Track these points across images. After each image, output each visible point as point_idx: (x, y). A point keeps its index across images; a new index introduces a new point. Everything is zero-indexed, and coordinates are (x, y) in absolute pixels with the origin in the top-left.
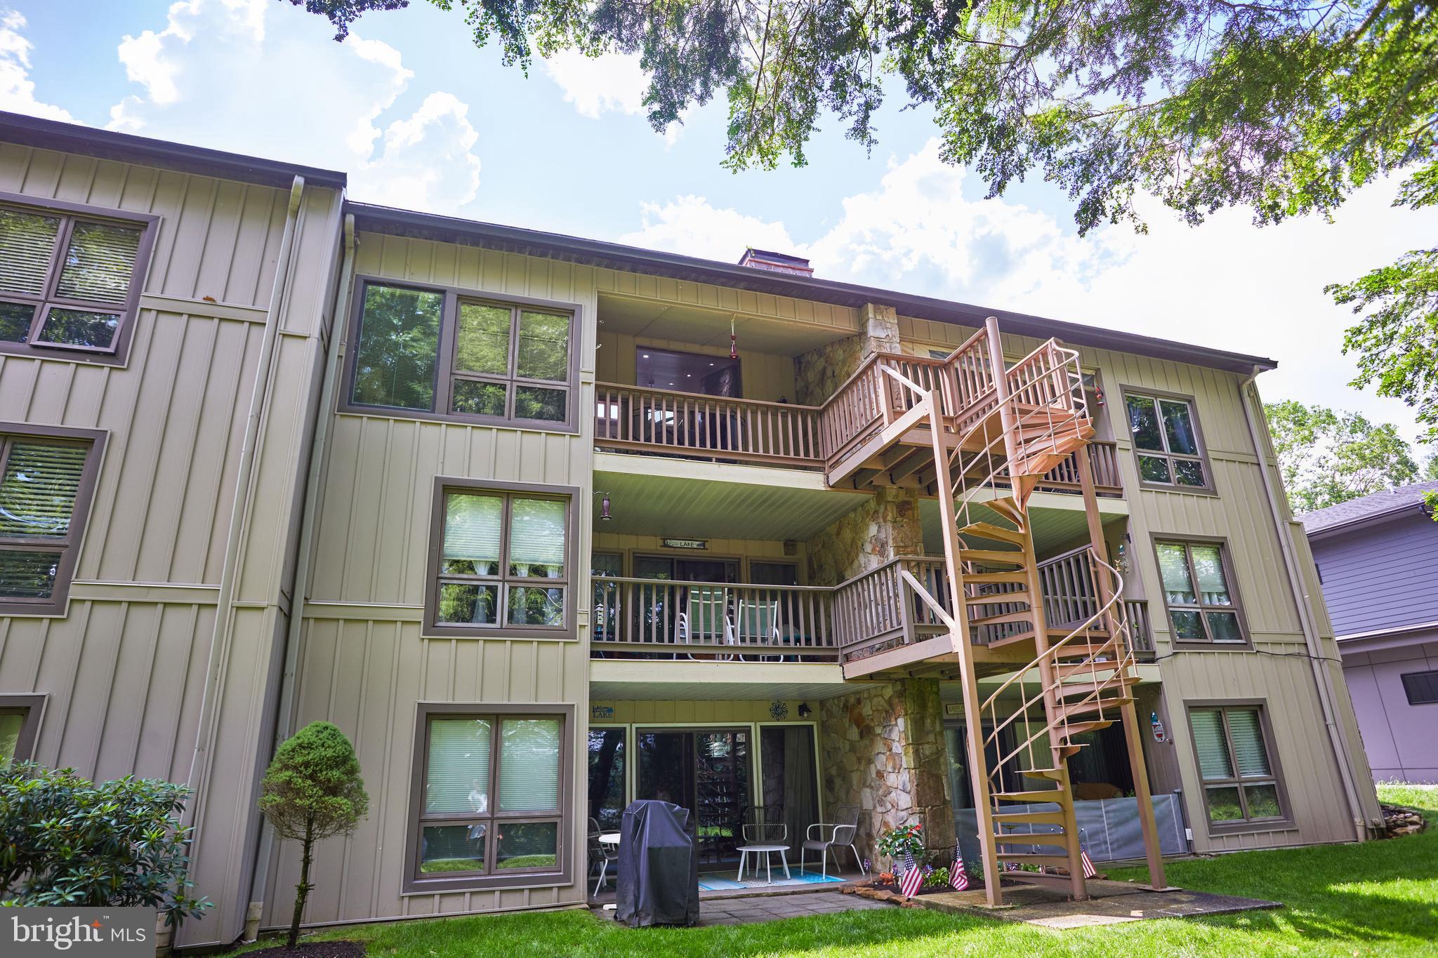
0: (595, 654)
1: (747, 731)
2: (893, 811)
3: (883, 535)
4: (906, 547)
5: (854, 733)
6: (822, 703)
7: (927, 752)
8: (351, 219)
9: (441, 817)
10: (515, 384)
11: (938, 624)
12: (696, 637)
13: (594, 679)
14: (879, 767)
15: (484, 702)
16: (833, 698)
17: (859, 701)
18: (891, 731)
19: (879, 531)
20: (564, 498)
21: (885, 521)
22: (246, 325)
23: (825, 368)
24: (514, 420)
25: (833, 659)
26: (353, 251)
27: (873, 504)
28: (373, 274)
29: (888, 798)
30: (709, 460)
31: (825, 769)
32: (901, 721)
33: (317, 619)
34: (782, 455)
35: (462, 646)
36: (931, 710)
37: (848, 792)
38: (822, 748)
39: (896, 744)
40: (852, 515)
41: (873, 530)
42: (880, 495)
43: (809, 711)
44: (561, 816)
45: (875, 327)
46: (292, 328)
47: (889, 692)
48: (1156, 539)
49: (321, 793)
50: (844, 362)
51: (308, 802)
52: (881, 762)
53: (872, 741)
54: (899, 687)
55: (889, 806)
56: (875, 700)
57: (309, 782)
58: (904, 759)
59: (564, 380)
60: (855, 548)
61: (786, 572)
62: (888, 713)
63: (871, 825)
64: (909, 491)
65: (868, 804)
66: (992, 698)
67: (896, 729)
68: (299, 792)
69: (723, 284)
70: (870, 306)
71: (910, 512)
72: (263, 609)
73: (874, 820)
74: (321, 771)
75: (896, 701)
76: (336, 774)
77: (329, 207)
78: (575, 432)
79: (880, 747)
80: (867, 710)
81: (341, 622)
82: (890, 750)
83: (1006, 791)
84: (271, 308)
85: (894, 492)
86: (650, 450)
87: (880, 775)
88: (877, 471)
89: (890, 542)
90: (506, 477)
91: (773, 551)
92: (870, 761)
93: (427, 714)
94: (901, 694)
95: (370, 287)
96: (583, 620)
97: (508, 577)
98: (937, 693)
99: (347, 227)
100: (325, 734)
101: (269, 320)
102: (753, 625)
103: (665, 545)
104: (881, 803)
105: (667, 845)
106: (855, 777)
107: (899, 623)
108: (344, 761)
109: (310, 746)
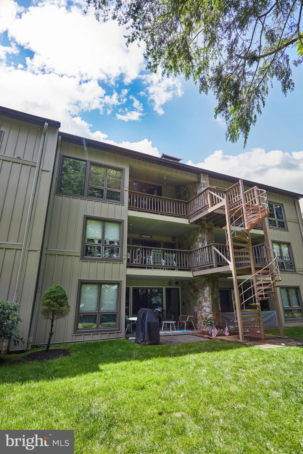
0: (127, 267)
1: (162, 289)
2: (204, 313)
3: (203, 237)
4: (210, 241)
5: (192, 291)
6: (182, 282)
7: (215, 297)
8: (60, 137)
9: (84, 312)
10: (106, 189)
11: (225, 262)
12: (154, 263)
13: (128, 274)
14: (200, 300)
15: (97, 279)
16: (186, 281)
17: (194, 282)
18: (204, 291)
19: (202, 236)
20: (119, 223)
21: (204, 233)
22: (30, 166)
23: (186, 191)
24: (106, 200)
25: (190, 270)
26: (60, 147)
27: (200, 229)
28: (66, 154)
29: (203, 309)
30: (159, 214)
31: (182, 300)
32: (207, 288)
33: (49, 254)
34: (177, 214)
35: (91, 263)
36: (216, 285)
37: (189, 307)
38: (182, 294)
39: (206, 294)
40: (194, 231)
41: (200, 235)
42: (203, 226)
43: (178, 284)
44: (118, 312)
45: (203, 180)
46: (44, 168)
47: (204, 280)
48: (273, 242)
49: (59, 306)
50: (193, 189)
51: (56, 309)
52: (201, 299)
53: (198, 293)
54: (207, 279)
55: (203, 311)
56: (199, 282)
57: (55, 303)
58: (208, 298)
59: (120, 189)
60: (194, 240)
61: (172, 246)
62: (204, 286)
63: (197, 316)
64: (211, 226)
65: (196, 310)
66: (242, 284)
67: (206, 290)
68: (53, 306)
69: (163, 165)
70: (202, 174)
71: (211, 231)
72: (36, 251)
73: (198, 315)
74: (58, 299)
75: (206, 282)
76: (63, 300)
77: (55, 133)
78: (123, 204)
79: (200, 294)
80: (196, 284)
81: (57, 255)
82: (204, 296)
83: (245, 309)
84: (38, 162)
85: (207, 226)
86: (143, 210)
87: (200, 302)
88: (204, 220)
89: (206, 239)
90: (104, 215)
91: (169, 240)
92: (197, 299)
93: (81, 283)
94: (208, 281)
95: (65, 158)
96: (125, 257)
97: (104, 244)
98: (217, 281)
99: (59, 139)
100: (59, 288)
101: (37, 165)
102: (169, 260)
103: (141, 237)
104: (200, 310)
105: (152, 321)
106: (192, 303)
107: (212, 261)
108: (64, 297)
109: (55, 292)
